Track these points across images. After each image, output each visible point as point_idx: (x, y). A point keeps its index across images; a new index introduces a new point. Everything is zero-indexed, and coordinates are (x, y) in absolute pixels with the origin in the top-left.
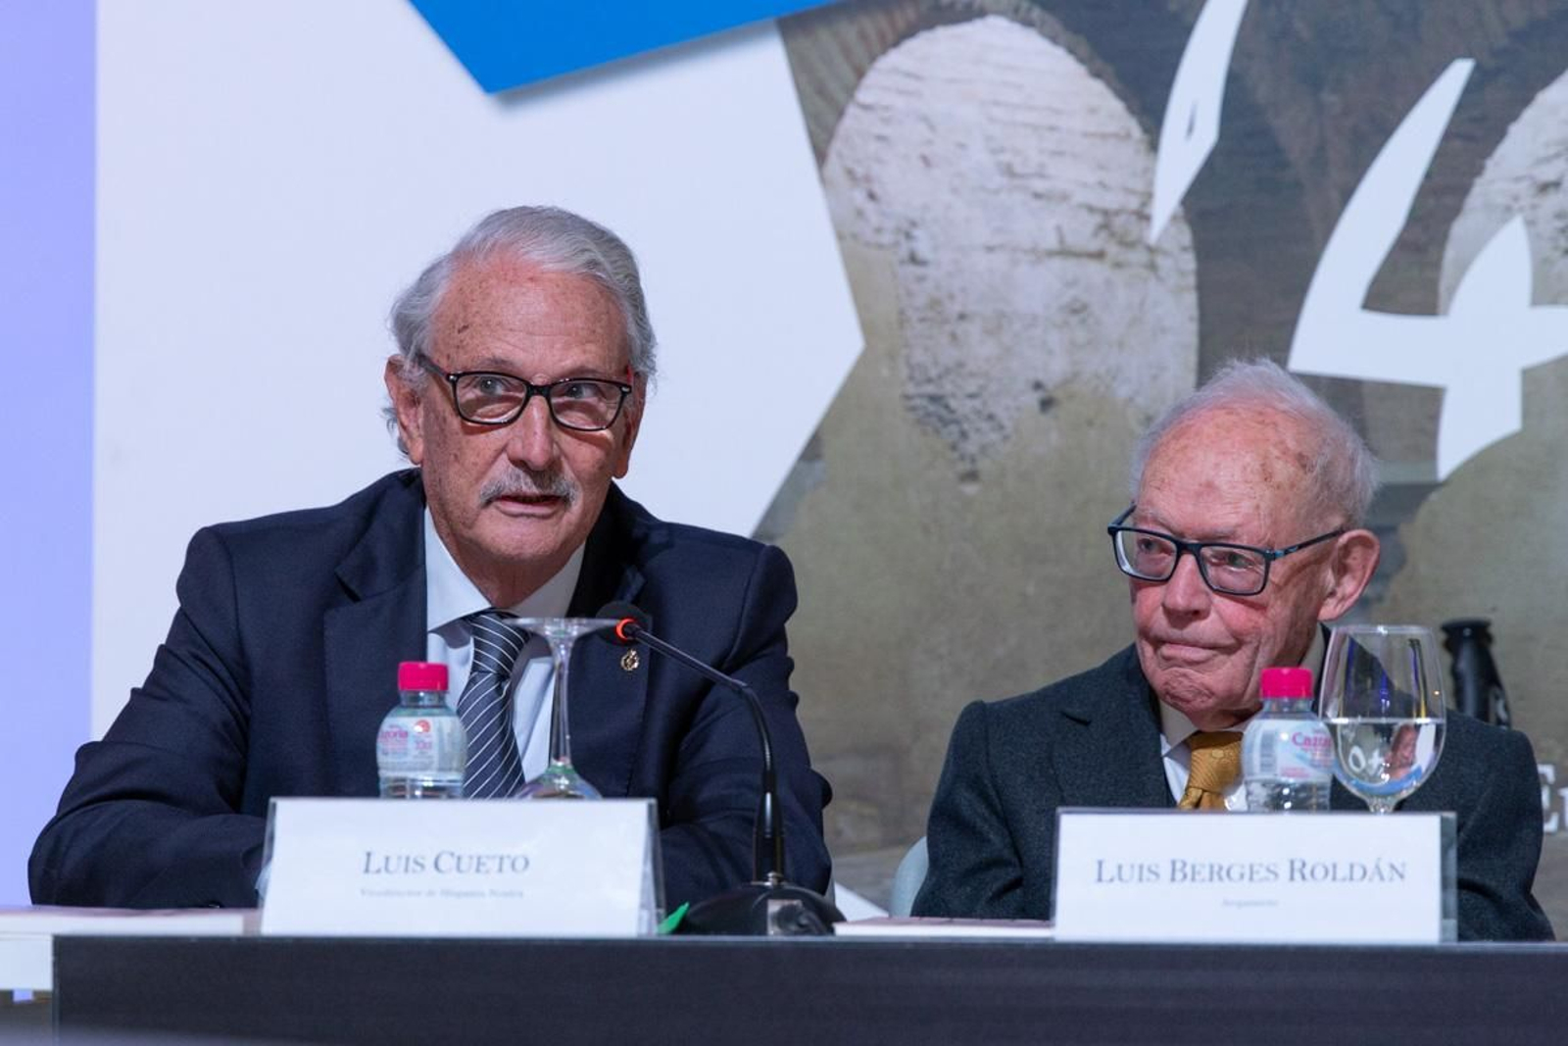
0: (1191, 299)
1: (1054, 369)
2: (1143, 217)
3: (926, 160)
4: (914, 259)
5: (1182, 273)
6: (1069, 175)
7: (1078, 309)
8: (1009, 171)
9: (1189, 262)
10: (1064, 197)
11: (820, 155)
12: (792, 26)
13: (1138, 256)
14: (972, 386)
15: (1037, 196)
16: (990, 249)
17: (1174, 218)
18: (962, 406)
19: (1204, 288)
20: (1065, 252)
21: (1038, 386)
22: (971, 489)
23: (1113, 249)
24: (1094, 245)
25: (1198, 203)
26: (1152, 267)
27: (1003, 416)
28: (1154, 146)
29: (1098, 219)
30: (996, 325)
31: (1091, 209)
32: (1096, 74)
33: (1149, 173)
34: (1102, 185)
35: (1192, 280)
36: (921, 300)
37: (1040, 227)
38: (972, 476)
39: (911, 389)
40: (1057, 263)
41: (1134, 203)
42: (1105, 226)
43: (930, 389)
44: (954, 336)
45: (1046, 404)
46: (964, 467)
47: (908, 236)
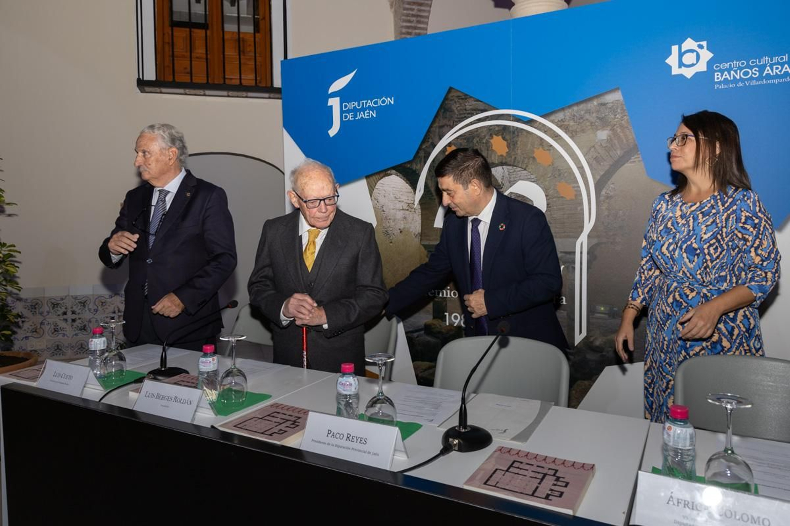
0: (420, 216)
1: (402, 227)
2: (413, 204)
3: (385, 196)
4: (383, 211)
5: (419, 212)
6: (404, 198)
7: (405, 218)
8: (396, 198)
9: (420, 211)
10: (403, 201)
11: (371, 196)
12: (367, 177)
13: (413, 210)
14: (391, 229)
15: (400, 201)
16: (393, 209)
17: (418, 204)
18: (390, 232)
19: (422, 214)
20: (403, 209)
21: (400, 229)
22: (391, 244)
23: (410, 209)
24: (407, 209)
25: (422, 201)
26: (415, 211)
27: (395, 234)
28: (415, 194)
29: (407, 205)
30: (394, 220)
31: (407, 203)
32: (407, 183)
33: (414, 198)
34: (408, 199)
35: (420, 213)
36: (384, 217)
37: (399, 206)
38: (391, 242)
39: (383, 230)
40: (402, 211)
41: (412, 202)
42: (408, 206)
43: (386, 230)
44: (389, 222)
45: (401, 232)
46: (390, 241)
47: (383, 207)
